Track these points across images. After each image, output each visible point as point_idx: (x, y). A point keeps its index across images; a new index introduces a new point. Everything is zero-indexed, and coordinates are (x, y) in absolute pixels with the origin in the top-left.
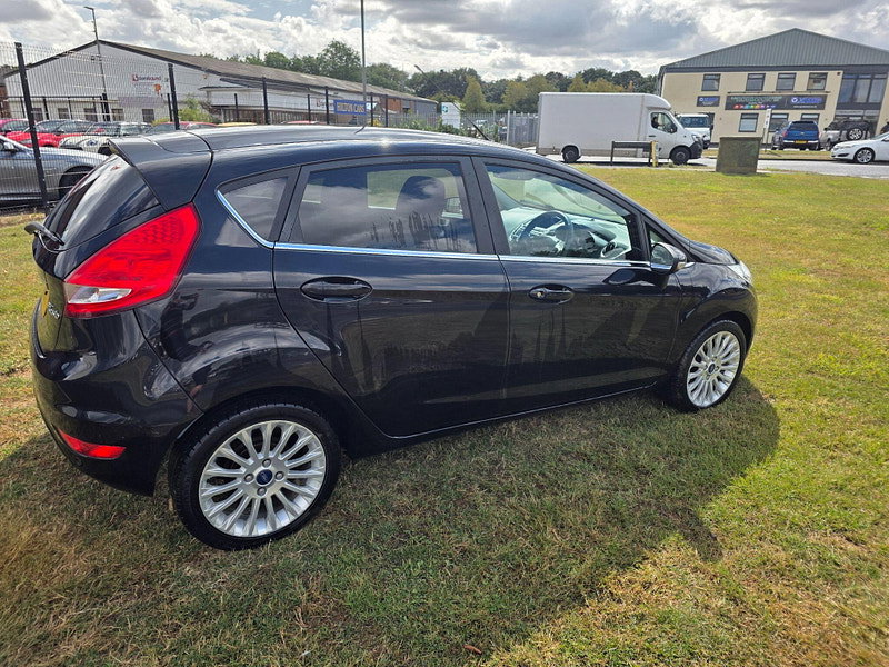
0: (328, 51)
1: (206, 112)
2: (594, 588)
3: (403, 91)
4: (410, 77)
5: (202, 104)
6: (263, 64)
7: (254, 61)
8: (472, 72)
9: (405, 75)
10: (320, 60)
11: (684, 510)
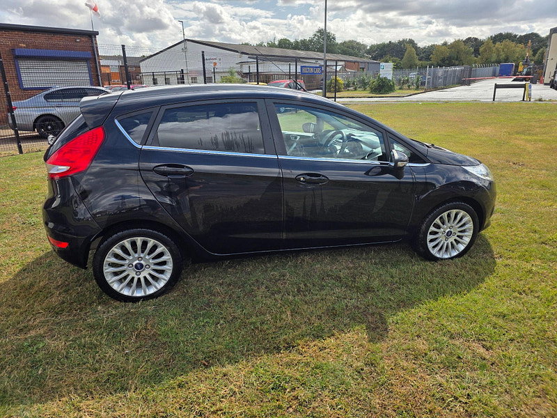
0: (315, 35)
1: (240, 77)
2: (289, 346)
3: (362, 56)
4: (368, 48)
5: (238, 72)
6: (276, 47)
7: (272, 45)
8: (411, 42)
9: (365, 46)
10: (311, 41)
11: (380, 315)
